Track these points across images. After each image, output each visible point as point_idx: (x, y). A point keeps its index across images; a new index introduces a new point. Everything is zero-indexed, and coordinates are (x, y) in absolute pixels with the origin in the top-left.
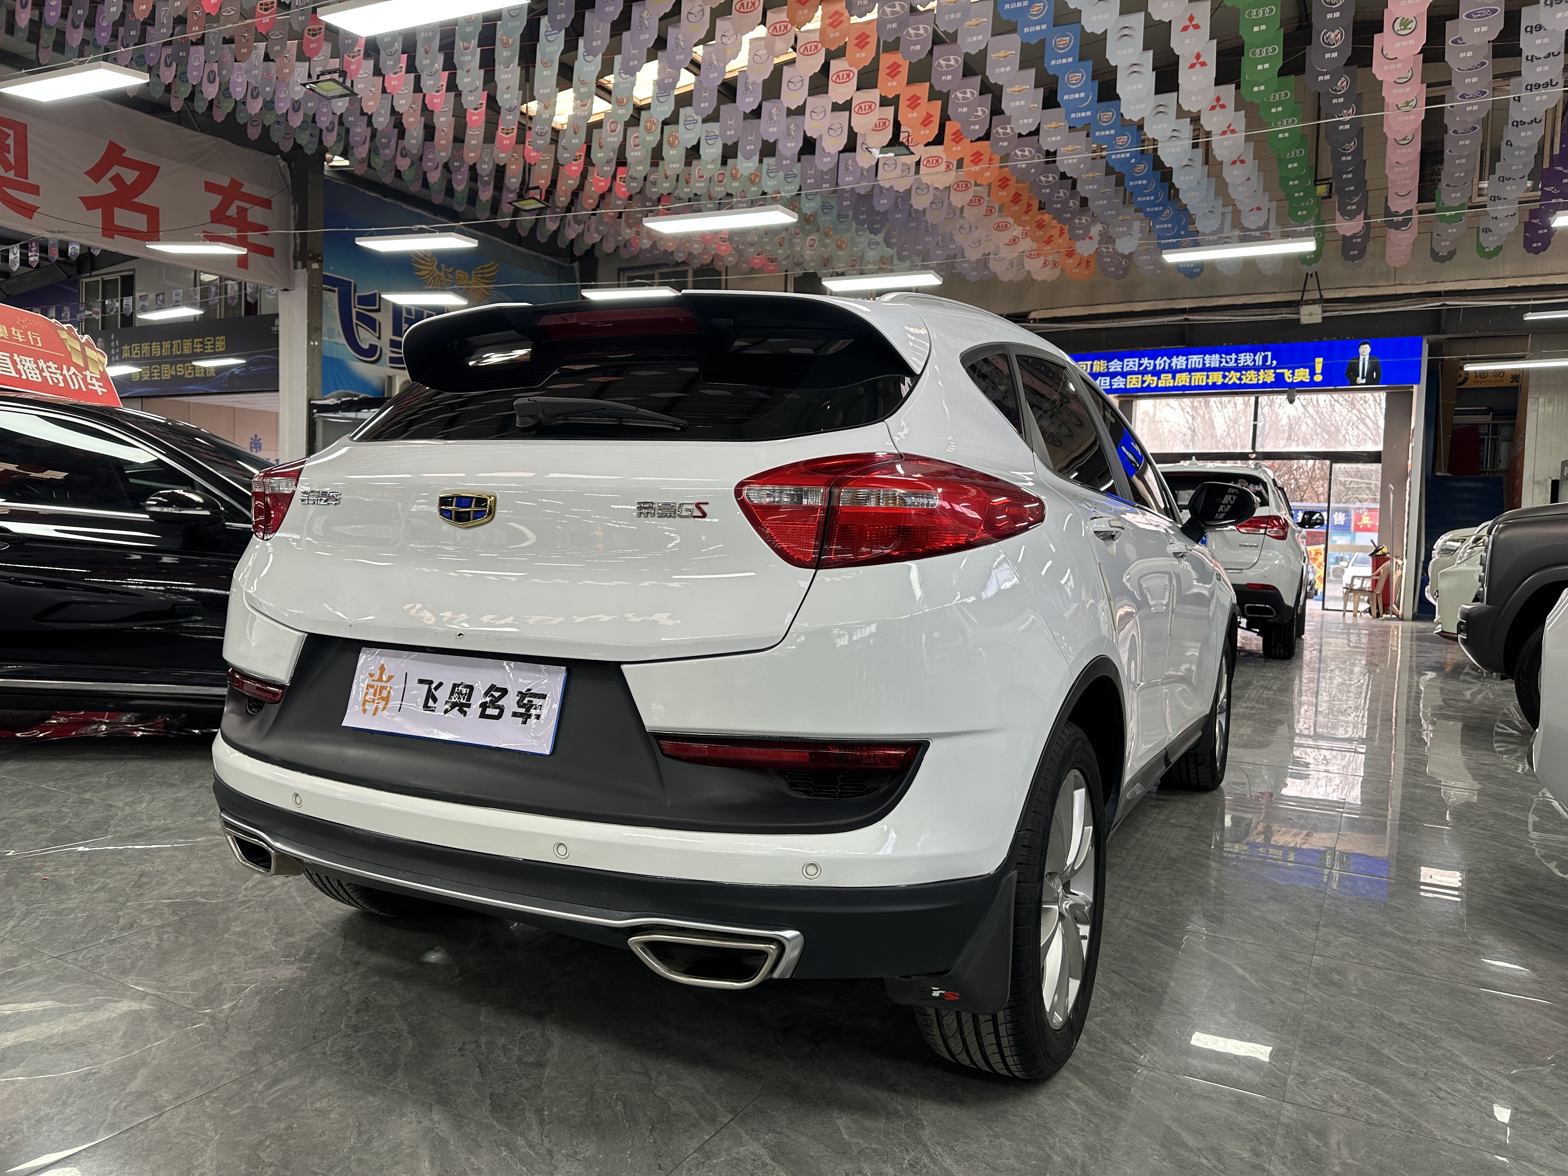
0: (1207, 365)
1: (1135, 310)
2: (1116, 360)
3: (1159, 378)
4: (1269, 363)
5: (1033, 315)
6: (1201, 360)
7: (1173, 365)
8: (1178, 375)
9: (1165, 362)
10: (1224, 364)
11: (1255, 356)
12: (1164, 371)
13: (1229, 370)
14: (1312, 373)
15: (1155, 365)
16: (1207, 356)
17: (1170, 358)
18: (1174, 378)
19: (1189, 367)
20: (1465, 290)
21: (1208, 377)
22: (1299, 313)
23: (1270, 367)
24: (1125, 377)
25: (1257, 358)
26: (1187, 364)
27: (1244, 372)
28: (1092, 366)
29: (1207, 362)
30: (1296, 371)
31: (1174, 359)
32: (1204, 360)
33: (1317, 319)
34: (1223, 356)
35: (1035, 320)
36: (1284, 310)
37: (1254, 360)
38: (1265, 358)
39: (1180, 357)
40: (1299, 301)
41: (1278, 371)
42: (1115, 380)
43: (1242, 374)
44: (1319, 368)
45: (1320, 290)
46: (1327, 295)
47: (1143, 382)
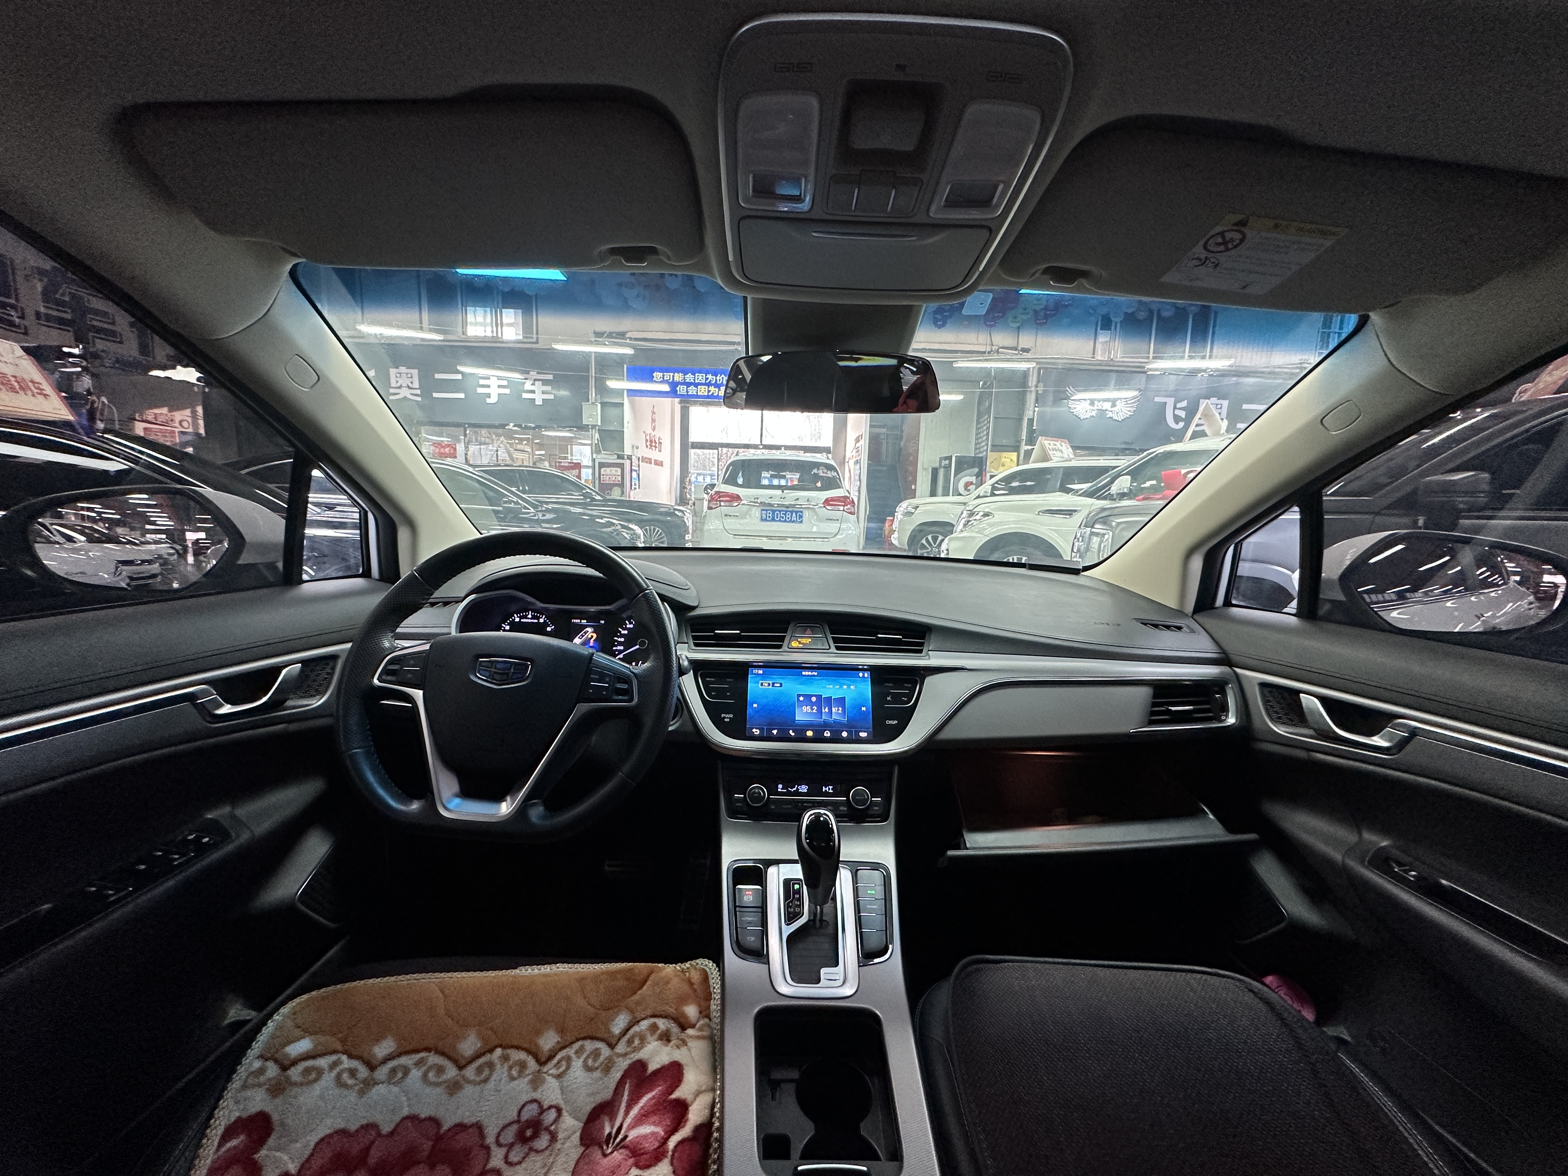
2: (690, 374)
3: (719, 390)
5: (628, 335)
9: (723, 378)
12: (722, 385)
15: (716, 380)
24: (697, 387)
28: (673, 376)
35: (630, 339)
42: (690, 388)
47: (709, 391)
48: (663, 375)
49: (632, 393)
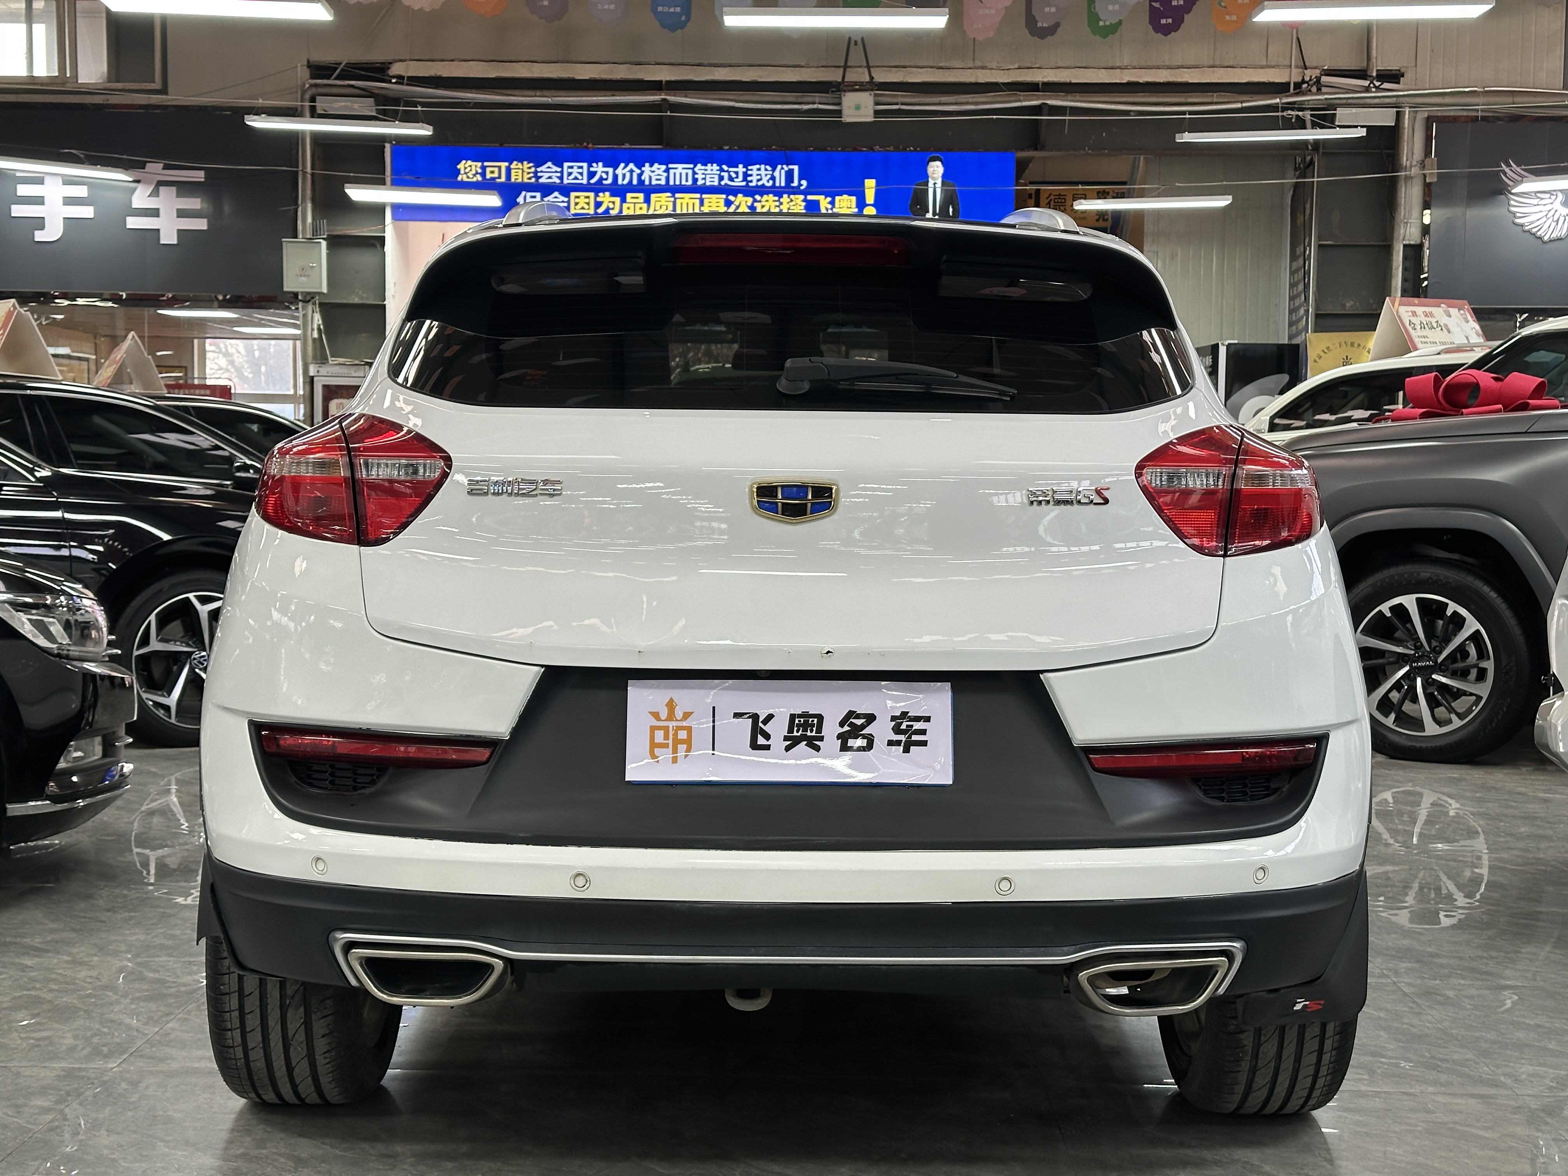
0: (700, 182)
1: (577, 78)
2: (549, 164)
3: (624, 200)
4: (795, 184)
5: (396, 69)
6: (690, 172)
7: (645, 177)
8: (653, 197)
9: (632, 171)
10: (726, 181)
11: (774, 170)
12: (632, 187)
13: (735, 191)
14: (861, 204)
15: (615, 177)
16: (699, 166)
17: (640, 166)
18: (647, 200)
19: (671, 183)
20: (1071, 84)
21: (702, 203)
22: (840, 104)
23: (796, 191)
24: (567, 195)
25: (777, 174)
26: (668, 179)
27: (758, 197)
28: (508, 170)
29: (699, 176)
30: (837, 198)
31: (647, 168)
32: (694, 173)
33: (866, 115)
34: (725, 167)
35: (400, 79)
36: (817, 97)
37: (773, 178)
38: (789, 175)
39: (656, 165)
40: (839, 84)
41: (810, 197)
42: (550, 198)
43: (755, 201)
44: (870, 197)
45: (869, 67)
46: (881, 76)
47: (598, 205)
48: (484, 168)
49: (404, 212)
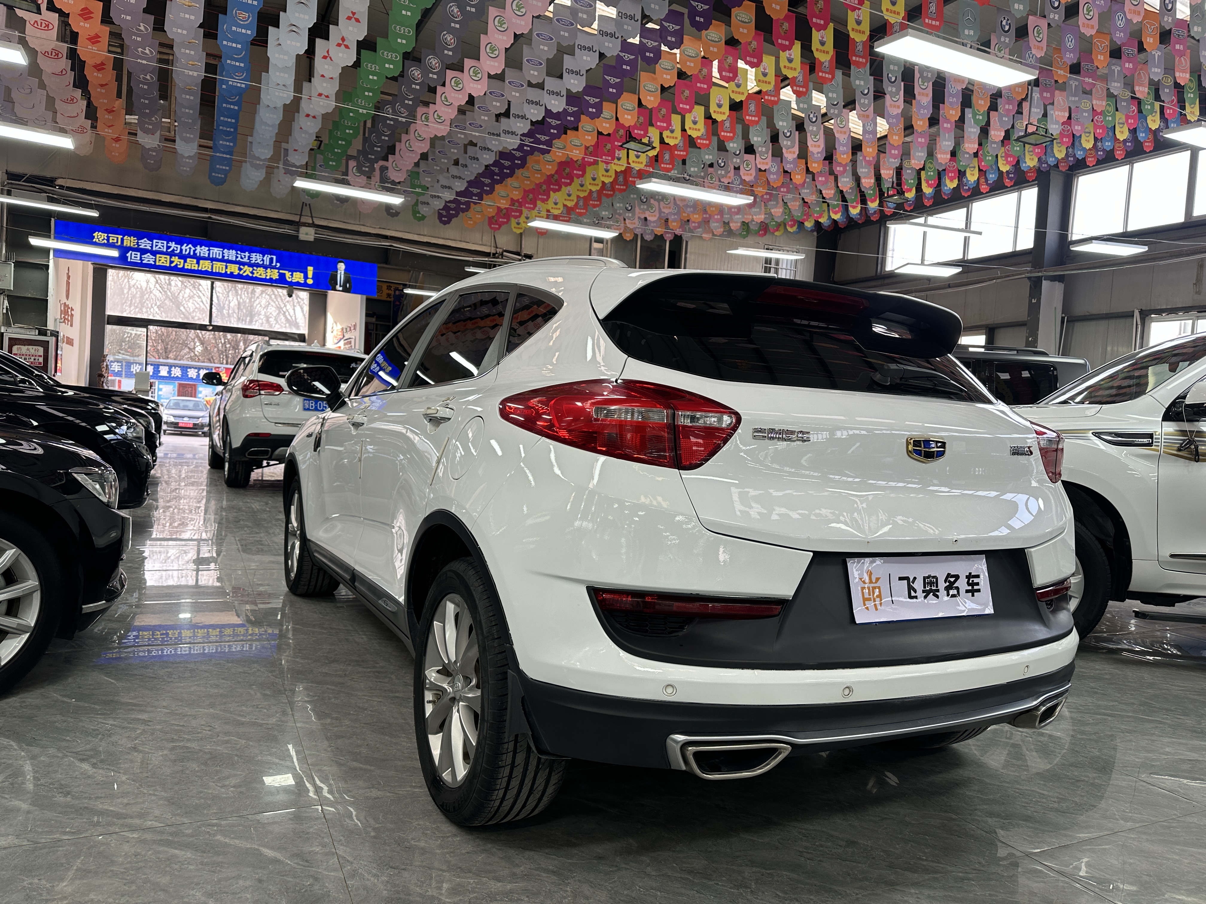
0: (226, 258)
1: (163, 200)
2: (146, 239)
3: (185, 262)
4: (274, 264)
5: (59, 182)
6: (221, 253)
7: (197, 252)
8: (201, 262)
9: (190, 248)
10: (239, 259)
11: (264, 256)
12: (189, 256)
13: (244, 264)
14: (306, 277)
15: (181, 250)
16: (226, 250)
17: (195, 246)
18: (198, 263)
19: (211, 256)
20: (402, 238)
21: (226, 267)
22: (298, 231)
23: (275, 268)
24: (155, 256)
25: (265, 258)
26: (209, 254)
27: (255, 268)
28: (122, 240)
29: (226, 255)
30: (294, 273)
31: (198, 248)
32: (223, 253)
33: (311, 238)
34: (239, 252)
35: (61, 187)
36: (287, 226)
37: (263, 260)
38: (271, 259)
39: (203, 247)
40: (297, 222)
41: (281, 271)
42: (145, 256)
43: (254, 270)
44: (310, 274)
45: (312, 217)
46: (318, 222)
47: (171, 262)
48: (108, 237)
49: (60, 253)
